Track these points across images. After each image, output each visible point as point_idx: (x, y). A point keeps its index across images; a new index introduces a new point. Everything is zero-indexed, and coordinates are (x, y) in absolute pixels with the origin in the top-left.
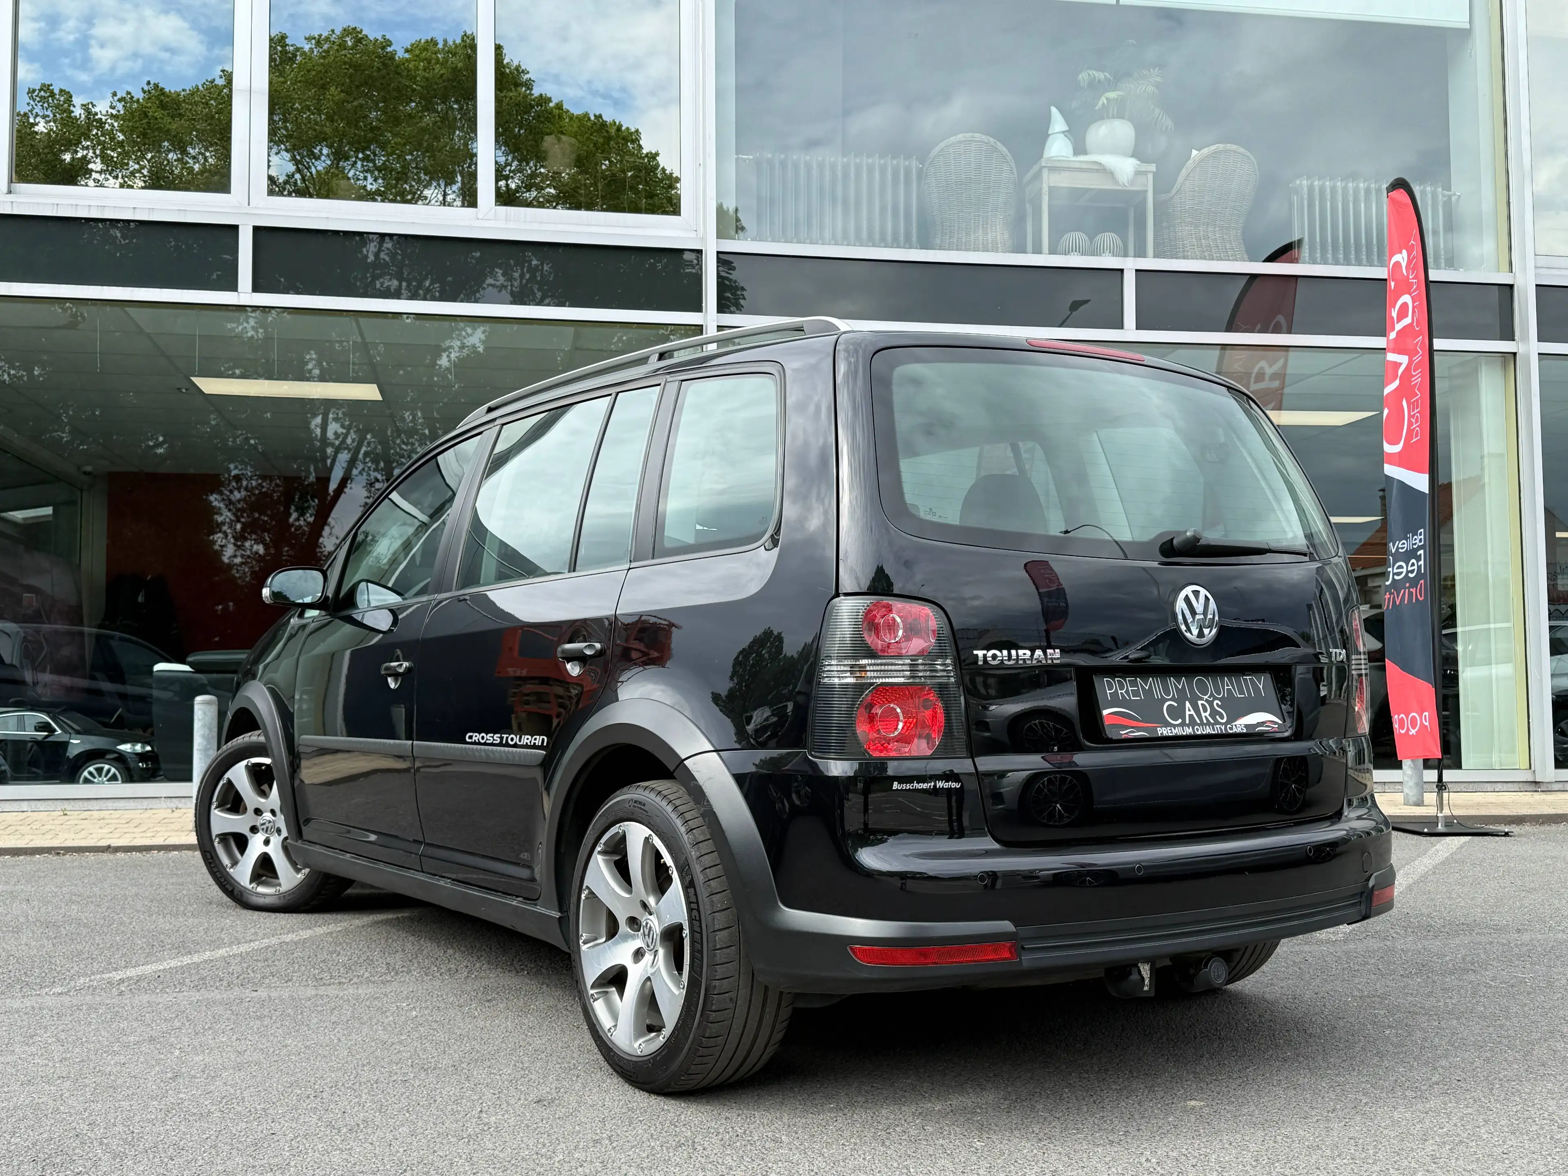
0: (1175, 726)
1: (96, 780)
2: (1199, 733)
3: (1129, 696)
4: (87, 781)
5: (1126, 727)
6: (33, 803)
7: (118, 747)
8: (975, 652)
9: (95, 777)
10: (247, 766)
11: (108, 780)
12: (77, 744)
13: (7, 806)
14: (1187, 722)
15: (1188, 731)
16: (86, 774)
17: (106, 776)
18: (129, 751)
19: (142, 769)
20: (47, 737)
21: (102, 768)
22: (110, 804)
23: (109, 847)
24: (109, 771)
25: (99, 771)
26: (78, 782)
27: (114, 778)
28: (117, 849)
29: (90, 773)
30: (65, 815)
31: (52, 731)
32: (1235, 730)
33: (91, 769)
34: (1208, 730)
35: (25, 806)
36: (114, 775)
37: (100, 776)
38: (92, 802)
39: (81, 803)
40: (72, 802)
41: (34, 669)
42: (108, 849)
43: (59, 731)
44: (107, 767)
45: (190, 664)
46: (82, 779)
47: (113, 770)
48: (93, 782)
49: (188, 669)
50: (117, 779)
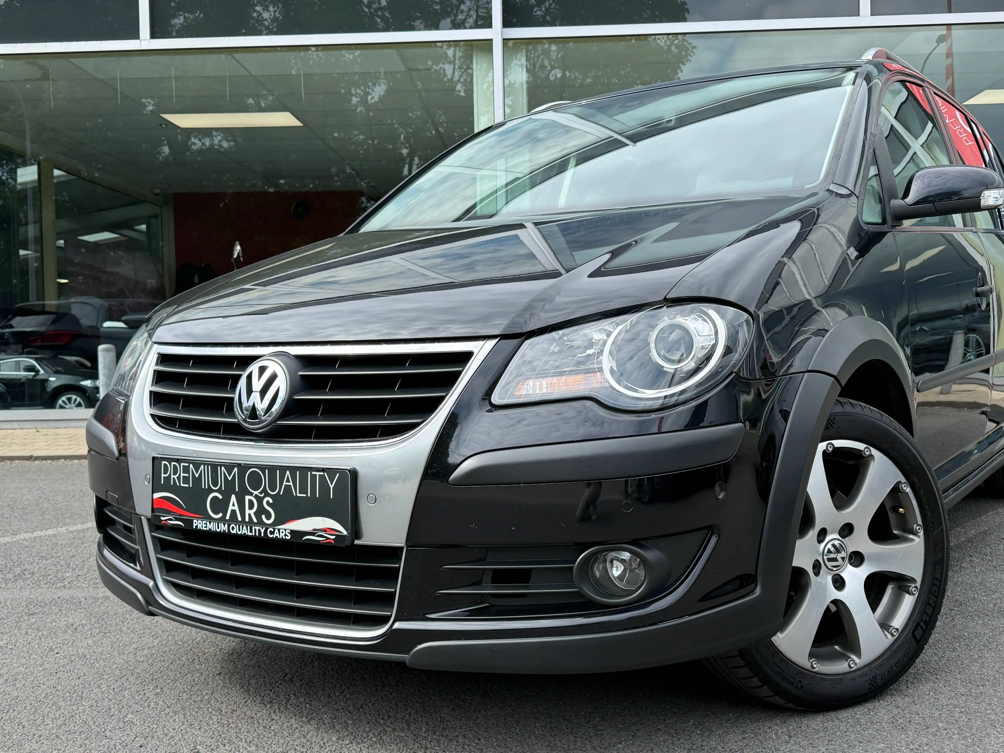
1: (67, 407)
4: (61, 407)
6: (22, 423)
7: (82, 383)
9: (66, 404)
11: (77, 406)
12: (54, 381)
13: (5, 425)
16: (60, 402)
17: (74, 403)
18: (90, 385)
20: (35, 376)
21: (71, 398)
24: (76, 400)
25: (69, 399)
27: (79, 405)
29: (64, 402)
33: (64, 398)
35: (16, 425)
36: (80, 402)
37: (70, 402)
38: (60, 422)
39: (52, 423)
40: (47, 423)
43: (42, 372)
44: (74, 397)
45: (125, 322)
46: (58, 406)
47: (78, 400)
48: (65, 408)
49: (122, 325)
50: (81, 406)
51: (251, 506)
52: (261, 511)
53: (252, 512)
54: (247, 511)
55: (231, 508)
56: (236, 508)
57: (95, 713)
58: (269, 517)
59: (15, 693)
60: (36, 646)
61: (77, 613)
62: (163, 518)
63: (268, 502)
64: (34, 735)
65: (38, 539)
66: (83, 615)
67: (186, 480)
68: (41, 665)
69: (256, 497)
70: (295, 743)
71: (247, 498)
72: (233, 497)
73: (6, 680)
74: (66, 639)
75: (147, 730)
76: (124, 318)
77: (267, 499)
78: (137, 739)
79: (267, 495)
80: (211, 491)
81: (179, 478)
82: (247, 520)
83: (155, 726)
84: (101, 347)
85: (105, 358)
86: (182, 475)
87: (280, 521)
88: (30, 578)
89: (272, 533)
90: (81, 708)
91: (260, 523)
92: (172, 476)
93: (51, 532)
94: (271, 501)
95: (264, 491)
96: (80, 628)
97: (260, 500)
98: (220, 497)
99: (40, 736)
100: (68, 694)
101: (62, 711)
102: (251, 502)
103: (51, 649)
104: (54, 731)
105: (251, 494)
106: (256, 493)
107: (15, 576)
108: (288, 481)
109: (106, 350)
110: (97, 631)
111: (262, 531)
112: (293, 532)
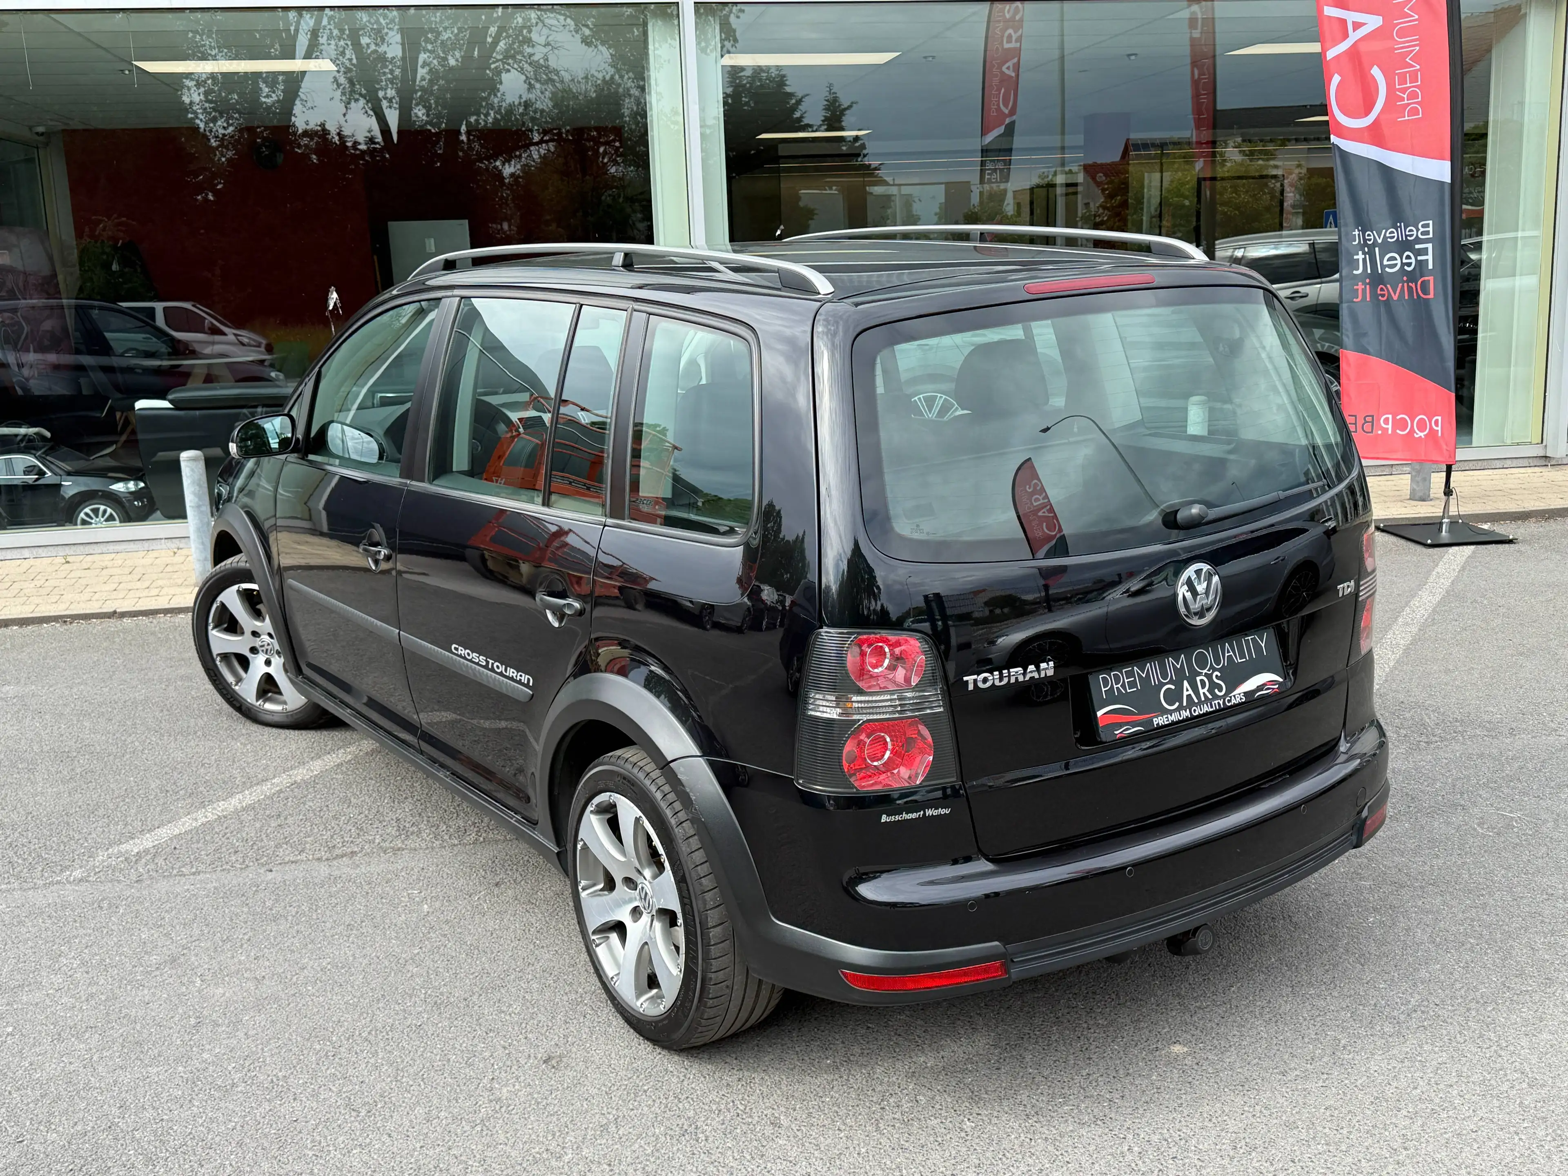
0: (1171, 712)
1: (93, 521)
2: (1197, 713)
3: (1125, 689)
4: (84, 522)
5: (1120, 725)
6: (34, 550)
7: (111, 487)
8: (965, 679)
9: (92, 518)
10: (238, 591)
11: (107, 520)
12: (70, 486)
13: (7, 555)
14: (1185, 704)
15: (1185, 714)
16: (82, 515)
17: (103, 517)
18: (122, 490)
19: (138, 507)
20: (38, 480)
21: (98, 509)
22: (111, 547)
23: (115, 612)
24: (105, 511)
25: (96, 511)
26: (76, 524)
27: (111, 518)
28: (123, 615)
29: (87, 514)
30: (68, 562)
31: (41, 474)
32: (1233, 701)
33: (87, 510)
34: (1206, 709)
35: (26, 553)
36: (111, 515)
37: (97, 517)
38: (93, 546)
39: (82, 547)
40: (73, 547)
41: (15, 348)
42: (114, 615)
43: (50, 474)
44: (102, 508)
45: (171, 402)
46: (79, 521)
47: (109, 510)
48: (91, 523)
49: (170, 406)
50: (114, 520)
76: (170, 397)
84: (186, 454)
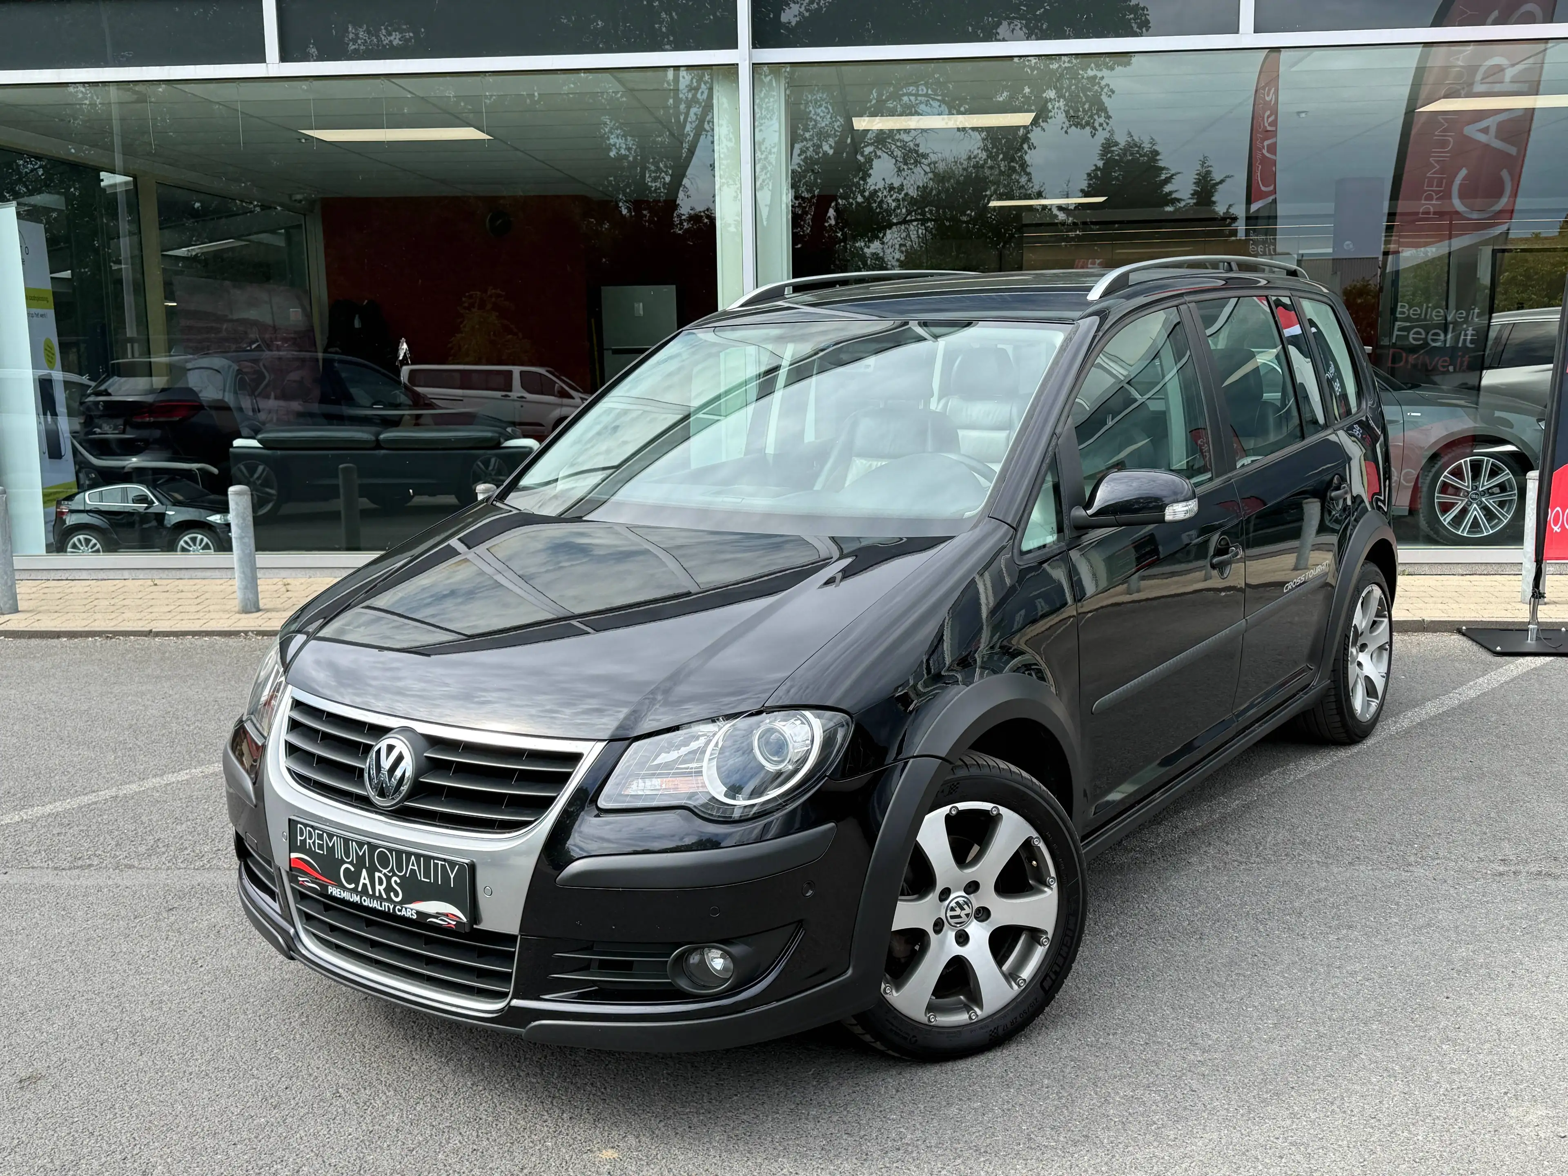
1: (191, 549)
4: (184, 550)
6: (134, 573)
7: (210, 518)
9: (190, 546)
11: (203, 549)
12: (173, 515)
16: (182, 543)
17: (200, 545)
18: (219, 521)
20: (147, 508)
21: (196, 538)
22: (199, 574)
23: (151, 631)
24: (202, 540)
25: (194, 540)
26: (176, 551)
27: (206, 547)
28: (158, 634)
29: (186, 542)
30: (156, 585)
31: (151, 502)
33: (186, 538)
35: (126, 574)
36: (207, 544)
37: (195, 545)
38: (183, 572)
39: (174, 572)
40: (166, 572)
42: (149, 633)
43: (157, 503)
44: (200, 537)
45: (260, 441)
46: (179, 548)
47: (206, 540)
48: (189, 551)
49: (258, 445)
50: (210, 549)
51: (381, 883)
52: (389, 889)
53: (382, 888)
54: (377, 887)
55: (362, 881)
56: (367, 882)
57: (243, 1047)
58: (397, 895)
59: (162, 1019)
60: (179, 956)
61: (219, 909)
62: (300, 879)
63: (395, 881)
64: (185, 1072)
65: (169, 788)
66: (225, 911)
67: (321, 847)
68: (185, 983)
69: (385, 874)
70: (432, 1088)
71: (377, 874)
72: (364, 872)
73: (152, 1002)
74: (208, 947)
75: (292, 1069)
76: (259, 436)
77: (394, 878)
78: (283, 1079)
79: (394, 874)
80: (343, 862)
81: (314, 843)
82: (377, 894)
83: (300, 1064)
84: (232, 489)
85: (237, 504)
86: (317, 841)
87: (407, 900)
88: (164, 853)
89: (400, 911)
90: (228, 1040)
91: (389, 900)
92: (308, 841)
93: (183, 776)
94: (398, 881)
95: (392, 870)
96: (223, 931)
97: (389, 879)
98: (353, 869)
99: (191, 1074)
100: (215, 1022)
101: (210, 1043)
102: (380, 879)
103: (195, 962)
104: (203, 1068)
105: (380, 872)
106: (385, 871)
107: (148, 850)
108: (413, 865)
109: (238, 493)
110: (241, 935)
111: (391, 907)
112: (418, 913)
